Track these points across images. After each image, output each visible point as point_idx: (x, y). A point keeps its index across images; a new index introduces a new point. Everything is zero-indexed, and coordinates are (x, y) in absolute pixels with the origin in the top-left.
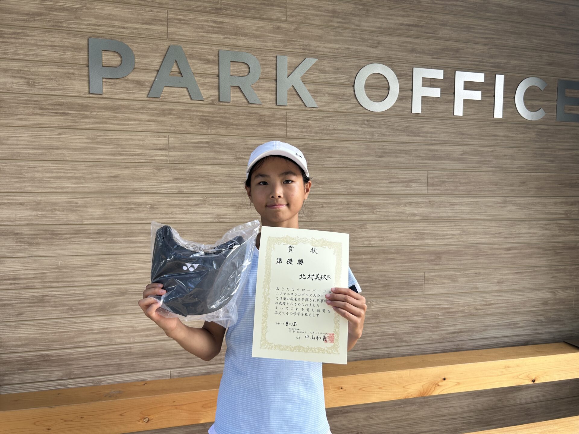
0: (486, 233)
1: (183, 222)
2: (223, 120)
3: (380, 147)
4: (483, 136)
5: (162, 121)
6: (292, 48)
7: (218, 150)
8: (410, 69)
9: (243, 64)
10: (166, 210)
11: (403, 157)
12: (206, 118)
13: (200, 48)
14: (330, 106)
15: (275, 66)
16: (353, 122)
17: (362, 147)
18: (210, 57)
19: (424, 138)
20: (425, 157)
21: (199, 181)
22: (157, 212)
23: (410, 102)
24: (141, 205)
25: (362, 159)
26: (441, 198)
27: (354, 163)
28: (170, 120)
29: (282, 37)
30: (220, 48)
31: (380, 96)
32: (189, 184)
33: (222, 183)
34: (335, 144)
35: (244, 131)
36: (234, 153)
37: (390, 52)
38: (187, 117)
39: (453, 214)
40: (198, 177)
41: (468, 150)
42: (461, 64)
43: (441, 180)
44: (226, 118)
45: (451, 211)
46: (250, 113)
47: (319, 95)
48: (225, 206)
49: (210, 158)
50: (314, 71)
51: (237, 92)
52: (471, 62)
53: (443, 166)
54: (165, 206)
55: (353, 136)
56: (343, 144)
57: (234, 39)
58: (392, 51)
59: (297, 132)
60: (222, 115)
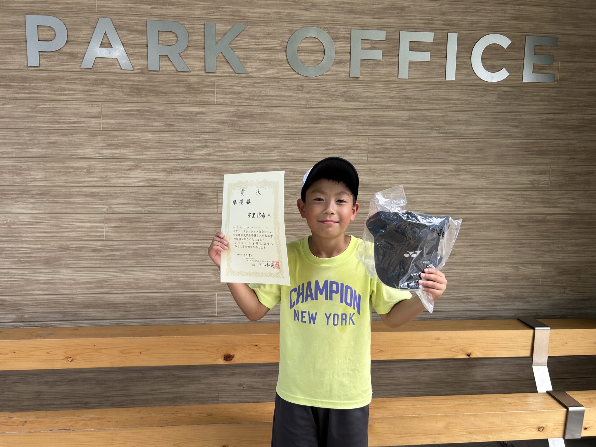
0: (435, 203)
1: (116, 185)
2: (152, 88)
3: (315, 113)
4: (433, 100)
5: (95, 91)
6: (221, 15)
7: (148, 117)
8: (349, 31)
9: (171, 33)
10: (101, 174)
11: (340, 123)
12: (136, 86)
13: (128, 19)
14: (261, 72)
15: (203, 34)
16: (286, 88)
17: (296, 113)
18: (138, 28)
19: (364, 104)
20: (365, 123)
21: (130, 147)
22: (93, 176)
23: (349, 66)
24: (78, 169)
25: (296, 125)
26: (382, 165)
27: (287, 129)
28: (103, 90)
29: (209, 5)
30: (148, 18)
31: (314, 60)
32: (121, 150)
33: (153, 149)
34: (267, 110)
35: (174, 99)
36: (164, 120)
37: (325, 14)
38: (118, 87)
39: (397, 182)
40: (130, 144)
41: (414, 115)
42: (407, 23)
43: (384, 146)
44: (155, 86)
45: (394, 179)
46: (179, 81)
47: (249, 61)
48: (156, 171)
49: (141, 125)
50: (244, 37)
51: (165, 60)
52: (419, 21)
53: (386, 132)
54: (100, 171)
55: (286, 102)
56: (275, 110)
57: (162, 8)
58: (327, 13)
59: (227, 98)
60: (152, 84)
